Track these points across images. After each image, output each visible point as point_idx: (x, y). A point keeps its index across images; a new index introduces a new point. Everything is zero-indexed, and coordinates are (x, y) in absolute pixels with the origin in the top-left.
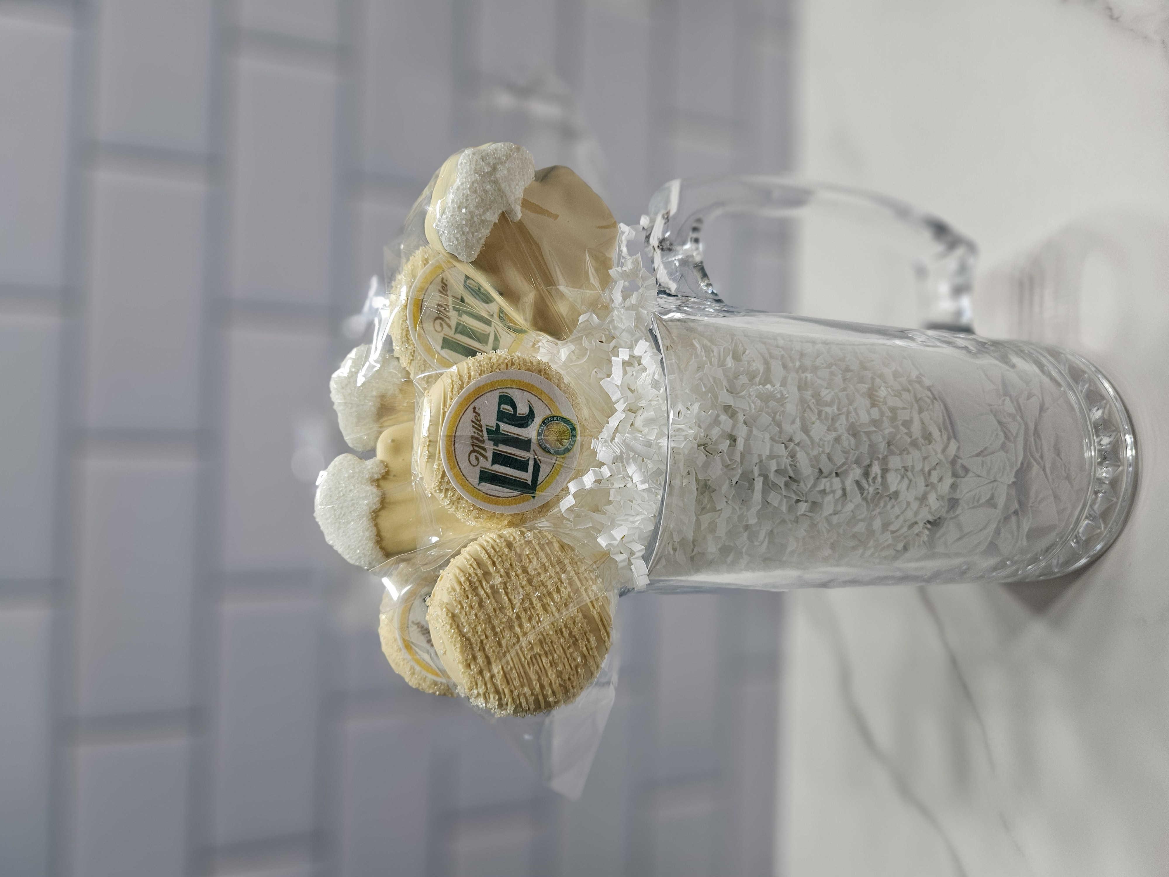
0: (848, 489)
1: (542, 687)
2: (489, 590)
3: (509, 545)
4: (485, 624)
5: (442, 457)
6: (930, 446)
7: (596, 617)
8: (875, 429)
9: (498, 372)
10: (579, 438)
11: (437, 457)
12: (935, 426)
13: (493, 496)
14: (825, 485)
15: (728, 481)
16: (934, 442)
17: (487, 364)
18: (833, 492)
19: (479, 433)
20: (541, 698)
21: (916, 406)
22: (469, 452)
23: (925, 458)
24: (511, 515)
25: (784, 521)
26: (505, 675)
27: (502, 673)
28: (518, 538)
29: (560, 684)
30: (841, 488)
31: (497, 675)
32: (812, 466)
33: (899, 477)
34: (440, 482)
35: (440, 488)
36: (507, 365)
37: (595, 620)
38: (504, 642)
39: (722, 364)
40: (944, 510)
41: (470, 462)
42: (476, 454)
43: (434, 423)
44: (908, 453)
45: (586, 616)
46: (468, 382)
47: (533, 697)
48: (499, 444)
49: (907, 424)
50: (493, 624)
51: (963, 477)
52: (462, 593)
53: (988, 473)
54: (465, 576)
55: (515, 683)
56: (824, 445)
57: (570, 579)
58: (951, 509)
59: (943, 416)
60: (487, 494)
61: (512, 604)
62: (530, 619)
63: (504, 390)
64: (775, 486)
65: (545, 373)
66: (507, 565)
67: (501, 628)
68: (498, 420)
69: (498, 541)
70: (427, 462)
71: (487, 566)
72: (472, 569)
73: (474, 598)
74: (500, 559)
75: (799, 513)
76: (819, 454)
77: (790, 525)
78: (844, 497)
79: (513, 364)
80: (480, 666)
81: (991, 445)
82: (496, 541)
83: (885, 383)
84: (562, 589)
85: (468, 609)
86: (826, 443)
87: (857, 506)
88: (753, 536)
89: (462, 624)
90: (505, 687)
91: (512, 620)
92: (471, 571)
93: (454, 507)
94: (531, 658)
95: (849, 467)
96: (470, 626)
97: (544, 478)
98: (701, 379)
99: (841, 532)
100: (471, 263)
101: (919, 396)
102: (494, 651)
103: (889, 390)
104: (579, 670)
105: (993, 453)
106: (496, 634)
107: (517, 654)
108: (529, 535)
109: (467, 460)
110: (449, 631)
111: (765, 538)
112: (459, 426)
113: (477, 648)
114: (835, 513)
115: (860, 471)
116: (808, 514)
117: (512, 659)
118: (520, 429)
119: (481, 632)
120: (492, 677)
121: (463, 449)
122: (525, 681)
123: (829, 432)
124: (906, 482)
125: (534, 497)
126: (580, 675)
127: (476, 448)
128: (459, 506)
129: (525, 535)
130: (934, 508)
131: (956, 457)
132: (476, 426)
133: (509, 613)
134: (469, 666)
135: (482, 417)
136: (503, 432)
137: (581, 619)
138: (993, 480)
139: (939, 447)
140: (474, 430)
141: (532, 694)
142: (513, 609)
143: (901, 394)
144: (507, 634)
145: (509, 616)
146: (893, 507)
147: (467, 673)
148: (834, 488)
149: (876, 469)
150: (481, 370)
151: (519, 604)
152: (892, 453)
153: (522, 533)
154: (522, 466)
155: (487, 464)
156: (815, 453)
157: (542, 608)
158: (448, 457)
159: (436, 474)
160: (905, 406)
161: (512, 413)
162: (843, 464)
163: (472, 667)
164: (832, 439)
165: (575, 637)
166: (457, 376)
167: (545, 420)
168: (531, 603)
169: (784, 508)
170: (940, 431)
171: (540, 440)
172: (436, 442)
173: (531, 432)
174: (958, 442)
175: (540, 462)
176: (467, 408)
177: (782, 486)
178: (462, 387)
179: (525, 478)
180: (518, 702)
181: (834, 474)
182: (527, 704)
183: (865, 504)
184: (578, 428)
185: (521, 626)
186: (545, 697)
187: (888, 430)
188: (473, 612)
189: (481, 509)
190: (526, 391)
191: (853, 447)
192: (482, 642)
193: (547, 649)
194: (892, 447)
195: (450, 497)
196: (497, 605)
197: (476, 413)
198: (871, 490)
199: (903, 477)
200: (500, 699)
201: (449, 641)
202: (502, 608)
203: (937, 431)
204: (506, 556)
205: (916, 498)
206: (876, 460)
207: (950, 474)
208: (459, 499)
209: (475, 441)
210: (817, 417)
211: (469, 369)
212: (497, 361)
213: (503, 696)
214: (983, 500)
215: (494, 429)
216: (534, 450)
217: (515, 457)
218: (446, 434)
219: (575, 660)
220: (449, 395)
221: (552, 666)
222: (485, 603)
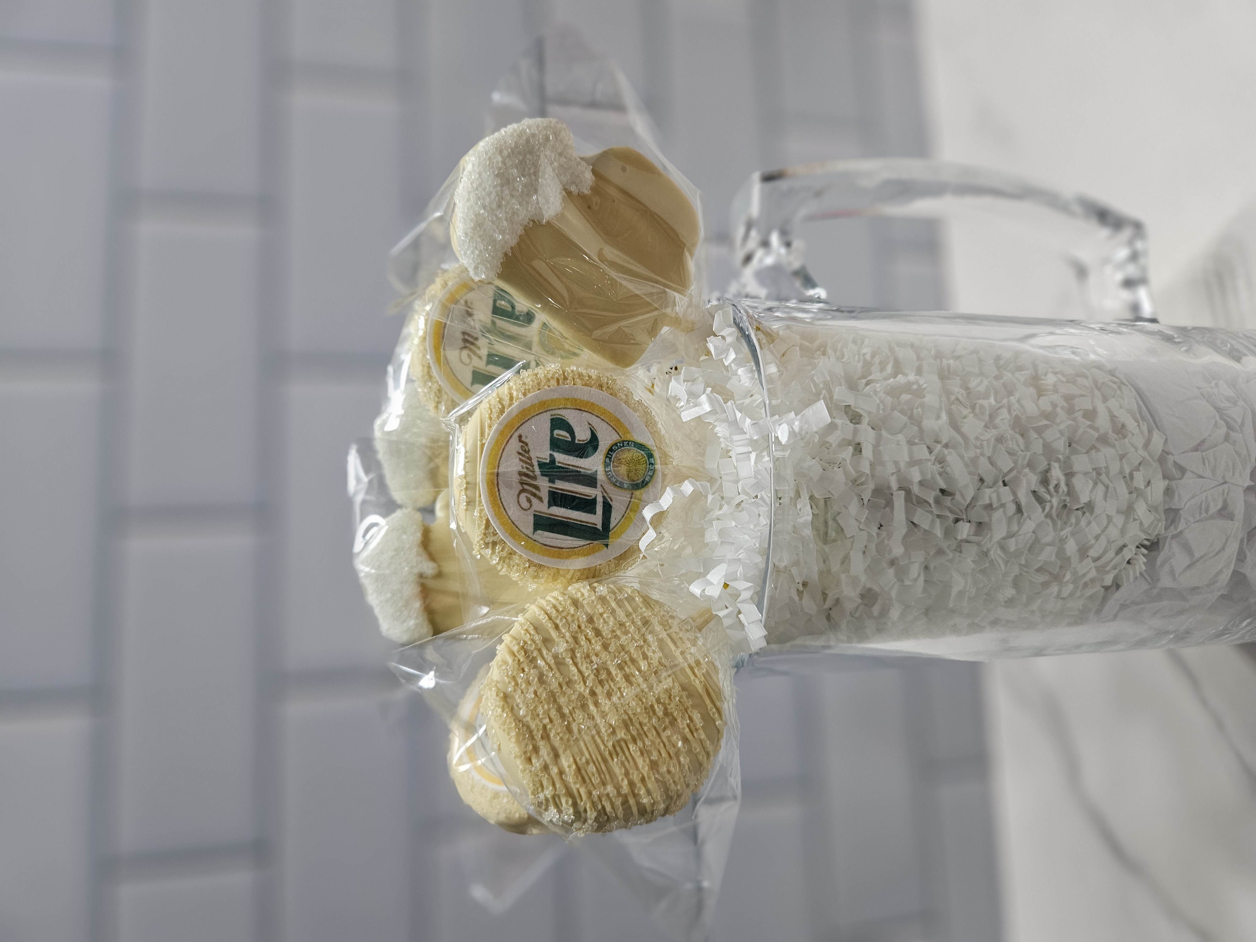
0: (1023, 501)
1: (631, 784)
2: (552, 662)
3: (576, 603)
4: (548, 703)
5: (483, 501)
6: (1126, 440)
7: (699, 687)
8: (1047, 422)
9: (547, 390)
10: (659, 467)
11: (477, 503)
12: (1128, 416)
13: (554, 547)
14: (990, 498)
15: (856, 499)
16: (1130, 435)
17: (534, 382)
18: (1003, 505)
19: (529, 467)
20: (631, 799)
21: (1097, 393)
22: (517, 492)
23: (1122, 457)
25: (940, 552)
26: (579, 769)
27: (574, 767)
28: (586, 594)
30: (1013, 501)
31: (567, 770)
32: (969, 473)
33: (1091, 484)
34: (485, 534)
35: (484, 542)
36: (558, 380)
37: (699, 693)
38: (574, 727)
40: (1161, 525)
41: (520, 505)
42: (527, 494)
43: (470, 461)
44: (1098, 450)
45: (686, 688)
46: (511, 404)
47: (620, 799)
48: (556, 481)
49: (1091, 415)
50: (558, 704)
51: (1180, 479)
52: (516, 666)
53: (1213, 471)
54: (519, 644)
55: (593, 779)
56: (982, 446)
57: (661, 641)
58: (1171, 524)
59: (1137, 403)
60: (545, 545)
61: (583, 677)
62: (609, 695)
63: (556, 412)
64: (922, 502)
65: (608, 387)
66: (575, 627)
67: (570, 708)
68: (551, 450)
69: (561, 599)
70: (466, 510)
71: (547, 630)
72: (528, 635)
73: (532, 671)
74: (564, 621)
75: (959, 538)
76: (977, 458)
77: (951, 555)
78: (1020, 514)
79: (565, 379)
80: (544, 760)
81: (1210, 436)
82: (558, 600)
83: (1051, 369)
84: (650, 654)
85: (524, 686)
86: (985, 443)
87: (1039, 525)
88: (901, 573)
89: (517, 705)
90: (580, 787)
91: (584, 697)
92: (527, 637)
93: (506, 566)
94: (614, 746)
95: (1019, 472)
96: (527, 707)
97: (618, 520)
99: (1023, 562)
101: (1100, 382)
102: (561, 739)
103: (1059, 376)
104: (682, 759)
105: (1214, 446)
106: (563, 716)
107: (594, 741)
108: (602, 590)
109: (516, 501)
110: (501, 716)
111: (919, 575)
112: (502, 460)
113: (538, 736)
114: (1010, 535)
115: (1036, 477)
116: (973, 537)
117: (586, 745)
118: (582, 459)
119: (544, 714)
121: (510, 489)
122: (608, 777)
123: (988, 430)
124: (1101, 489)
125: (607, 546)
126: (684, 765)
127: (526, 487)
128: (511, 563)
129: (597, 590)
130: (1146, 524)
131: (1165, 453)
132: (524, 458)
133: (580, 688)
134: (529, 760)
135: (531, 447)
136: (560, 465)
137: (679, 691)
138: (1222, 482)
140: (521, 464)
141: (619, 794)
142: (585, 683)
143: (1075, 380)
144: (579, 715)
145: (580, 693)
146: (1089, 523)
147: (528, 771)
148: (1003, 502)
149: (1057, 474)
150: (526, 389)
151: (592, 677)
152: (1075, 452)
153: (593, 588)
154: (588, 505)
155: (543, 507)
156: (971, 455)
157: (624, 680)
158: (491, 501)
159: (478, 524)
160: (1084, 393)
161: (570, 440)
162: (1011, 471)
163: (534, 761)
164: (993, 438)
165: (671, 714)
166: (497, 400)
167: (613, 445)
168: (609, 673)
169: (938, 532)
170: (1137, 422)
171: (608, 472)
172: (475, 484)
173: (596, 463)
174: (1164, 434)
175: (611, 500)
176: (510, 437)
177: (931, 501)
178: (502, 411)
179: (592, 521)
180: (600, 807)
181: (1001, 483)
182: (613, 808)
183: (1049, 521)
184: (656, 453)
185: (596, 704)
186: (637, 797)
187: (1065, 423)
188: (532, 689)
189: (540, 565)
190: (584, 411)
191: (1022, 447)
192: (545, 727)
193: (634, 733)
194: (1074, 445)
195: (499, 553)
196: (563, 678)
197: (523, 442)
198: (1055, 501)
199: (1096, 484)
200: (575, 804)
201: (500, 728)
202: (569, 682)
203: (1133, 421)
204: (573, 616)
205: (1119, 512)
206: (1055, 461)
207: (1160, 475)
208: (511, 554)
209: (525, 478)
210: (969, 411)
211: (510, 388)
212: (545, 377)
213: (578, 801)
214: (1213, 509)
215: (548, 461)
216: (601, 486)
217: (578, 496)
219: (674, 746)
220: (487, 423)
221: (642, 754)
222: (547, 677)
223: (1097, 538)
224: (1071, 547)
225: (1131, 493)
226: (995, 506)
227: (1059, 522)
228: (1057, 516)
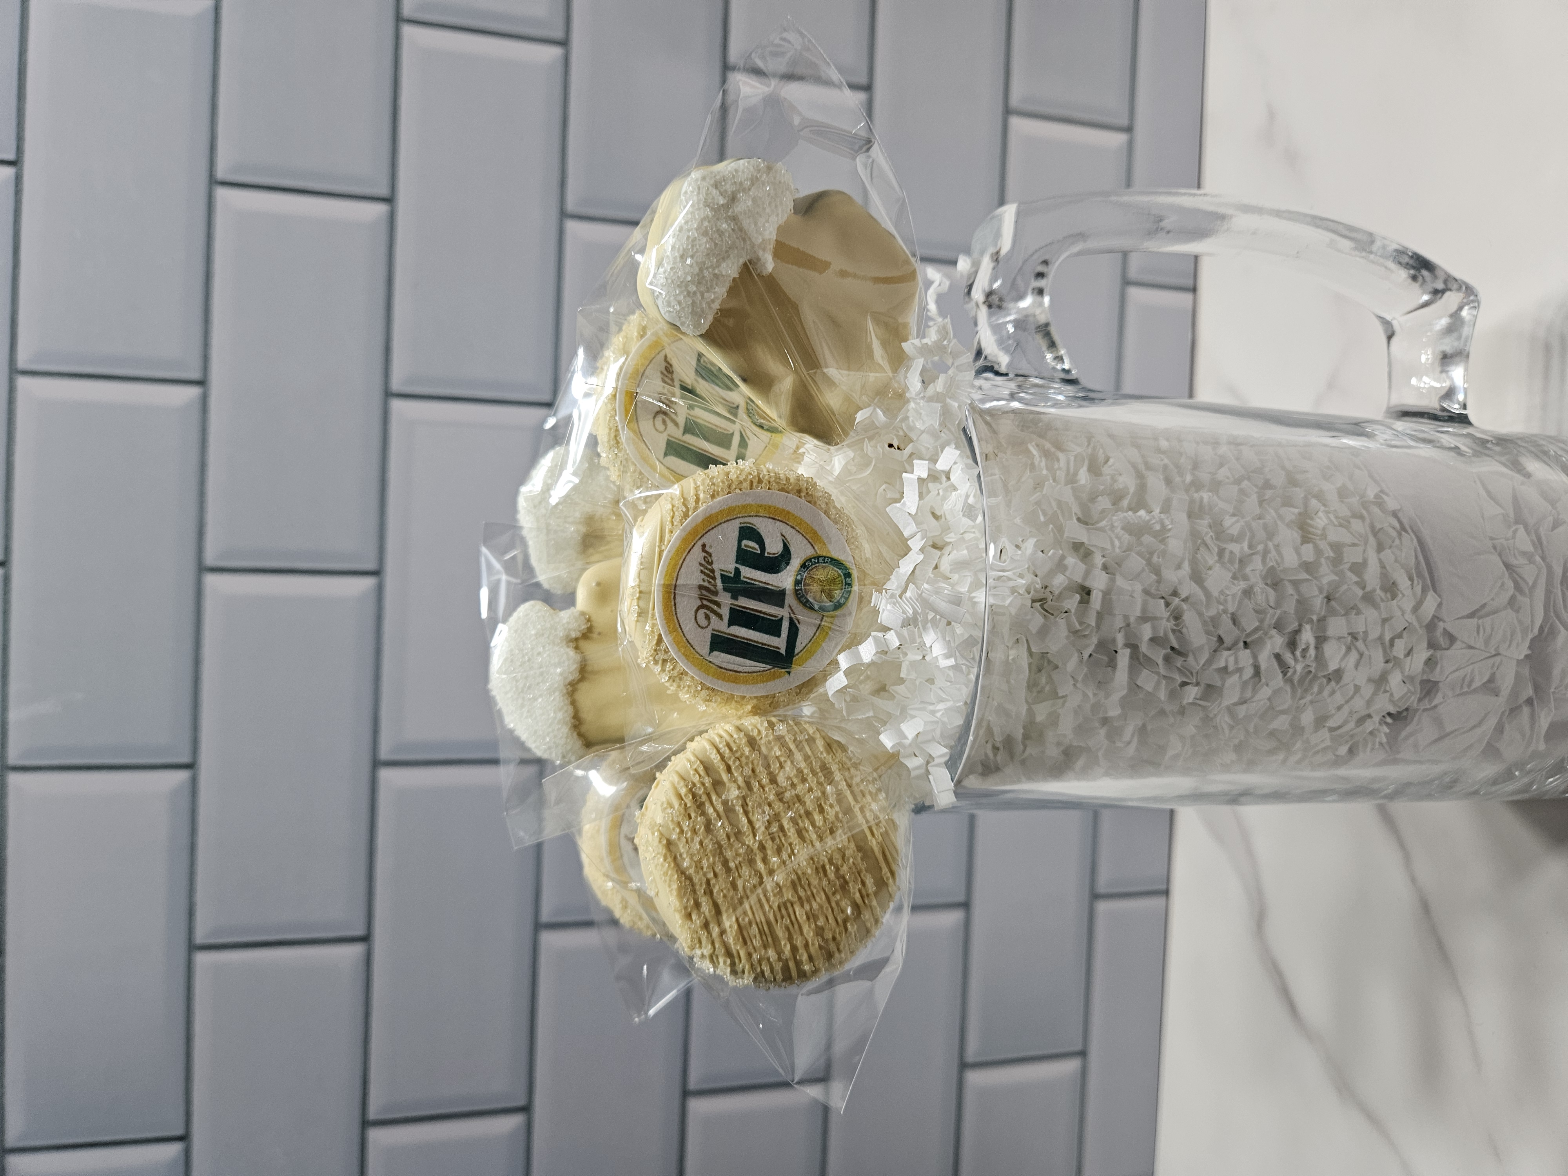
1: (794, 949)
2: (720, 808)
3: (752, 743)
4: (714, 856)
5: (657, 615)
7: (876, 849)
8: (1308, 577)
9: (737, 494)
10: (855, 588)
11: (650, 615)
12: (1402, 571)
13: (731, 670)
15: (1076, 655)
16: (1400, 595)
17: (723, 482)
19: (711, 580)
20: (791, 964)
21: (1372, 541)
22: (696, 608)
24: (756, 697)
25: (1162, 713)
26: (740, 930)
27: (736, 927)
28: (764, 733)
29: (821, 947)
31: (728, 930)
32: (1208, 633)
34: (655, 650)
35: (654, 658)
36: (752, 482)
37: (874, 854)
38: (740, 883)
39: (1071, 480)
40: (1414, 699)
41: (697, 622)
42: (706, 611)
43: (646, 567)
45: (862, 848)
46: (696, 509)
47: (781, 964)
48: (739, 597)
49: (1358, 568)
50: (725, 857)
51: (1447, 649)
52: (682, 811)
53: (1487, 642)
54: (687, 786)
55: (754, 942)
56: (1226, 601)
57: (839, 794)
58: (1425, 697)
59: (1416, 557)
60: (721, 668)
61: (753, 828)
62: (779, 851)
63: (747, 520)
64: (1149, 662)
65: (807, 493)
66: (747, 771)
67: (737, 862)
68: (736, 562)
69: (735, 736)
70: (637, 621)
71: (718, 772)
72: (697, 776)
73: (699, 819)
74: (738, 763)
75: (1185, 702)
77: (1172, 720)
79: (760, 481)
80: (705, 917)
81: (1493, 599)
82: (732, 736)
83: (1324, 505)
84: (827, 808)
85: (689, 834)
86: (1229, 598)
87: (1276, 692)
88: (1114, 734)
89: (681, 855)
90: (740, 948)
91: (752, 851)
92: (696, 779)
93: (675, 685)
94: (779, 907)
96: (691, 858)
97: (804, 645)
98: (1038, 503)
99: (1251, 729)
100: (701, 336)
101: (1378, 526)
102: (725, 896)
103: (1332, 517)
104: (849, 925)
105: (1495, 612)
106: (728, 870)
107: (759, 900)
108: (781, 728)
109: (693, 620)
110: (662, 866)
111: (1133, 735)
112: (682, 570)
113: (701, 891)
114: (1243, 702)
116: (1198, 702)
117: (751, 908)
118: (769, 575)
119: (708, 867)
120: (723, 933)
121: (688, 604)
122: (770, 939)
123: (1236, 582)
124: (1354, 656)
125: (789, 673)
126: (851, 933)
127: (705, 602)
128: (681, 684)
129: (775, 728)
130: (1396, 697)
132: (706, 571)
133: (749, 841)
134: (689, 916)
135: (714, 558)
136: (745, 580)
137: (854, 851)
139: (1408, 604)
140: (703, 576)
141: (780, 959)
142: (755, 836)
143: (1349, 522)
144: (745, 871)
145: (748, 846)
147: (686, 927)
149: (1307, 636)
150: (714, 491)
151: (763, 829)
153: (771, 725)
154: (772, 626)
155: (722, 626)
156: (1212, 612)
157: (796, 835)
158: (665, 615)
159: (650, 639)
160: (1356, 541)
161: (759, 552)
163: (694, 917)
164: (1240, 593)
165: (843, 877)
166: (680, 499)
167: (807, 561)
168: (782, 828)
169: (1162, 695)
170: (1411, 579)
171: (798, 590)
172: (650, 593)
173: (785, 580)
174: (1440, 596)
175: (799, 623)
176: (693, 546)
178: (686, 515)
179: (776, 644)
180: (759, 970)
182: (772, 972)
183: (1288, 688)
184: (855, 574)
185: (765, 860)
186: (798, 964)
187: (1327, 577)
188: (697, 839)
189: (713, 690)
190: (778, 520)
191: (1272, 604)
192: (708, 882)
193: (802, 893)
194: (1333, 603)
195: (669, 672)
196: (732, 829)
197: (706, 552)
200: (733, 964)
201: (661, 878)
202: (738, 834)
203: (1407, 579)
204: (747, 757)
205: (1370, 680)
206: (1307, 623)
207: (1425, 645)
208: (682, 674)
209: (704, 592)
210: (1216, 558)
211: (697, 488)
212: (738, 477)
213: (737, 961)
214: (1477, 684)
215: (732, 575)
216: (789, 606)
217: (762, 615)
218: (662, 582)
219: (843, 911)
220: (668, 526)
221: (808, 918)
222: (714, 825)
223: (1339, 708)
224: (1307, 718)
225: (1387, 662)
226: (1231, 668)
227: (1299, 690)
228: (1299, 681)
